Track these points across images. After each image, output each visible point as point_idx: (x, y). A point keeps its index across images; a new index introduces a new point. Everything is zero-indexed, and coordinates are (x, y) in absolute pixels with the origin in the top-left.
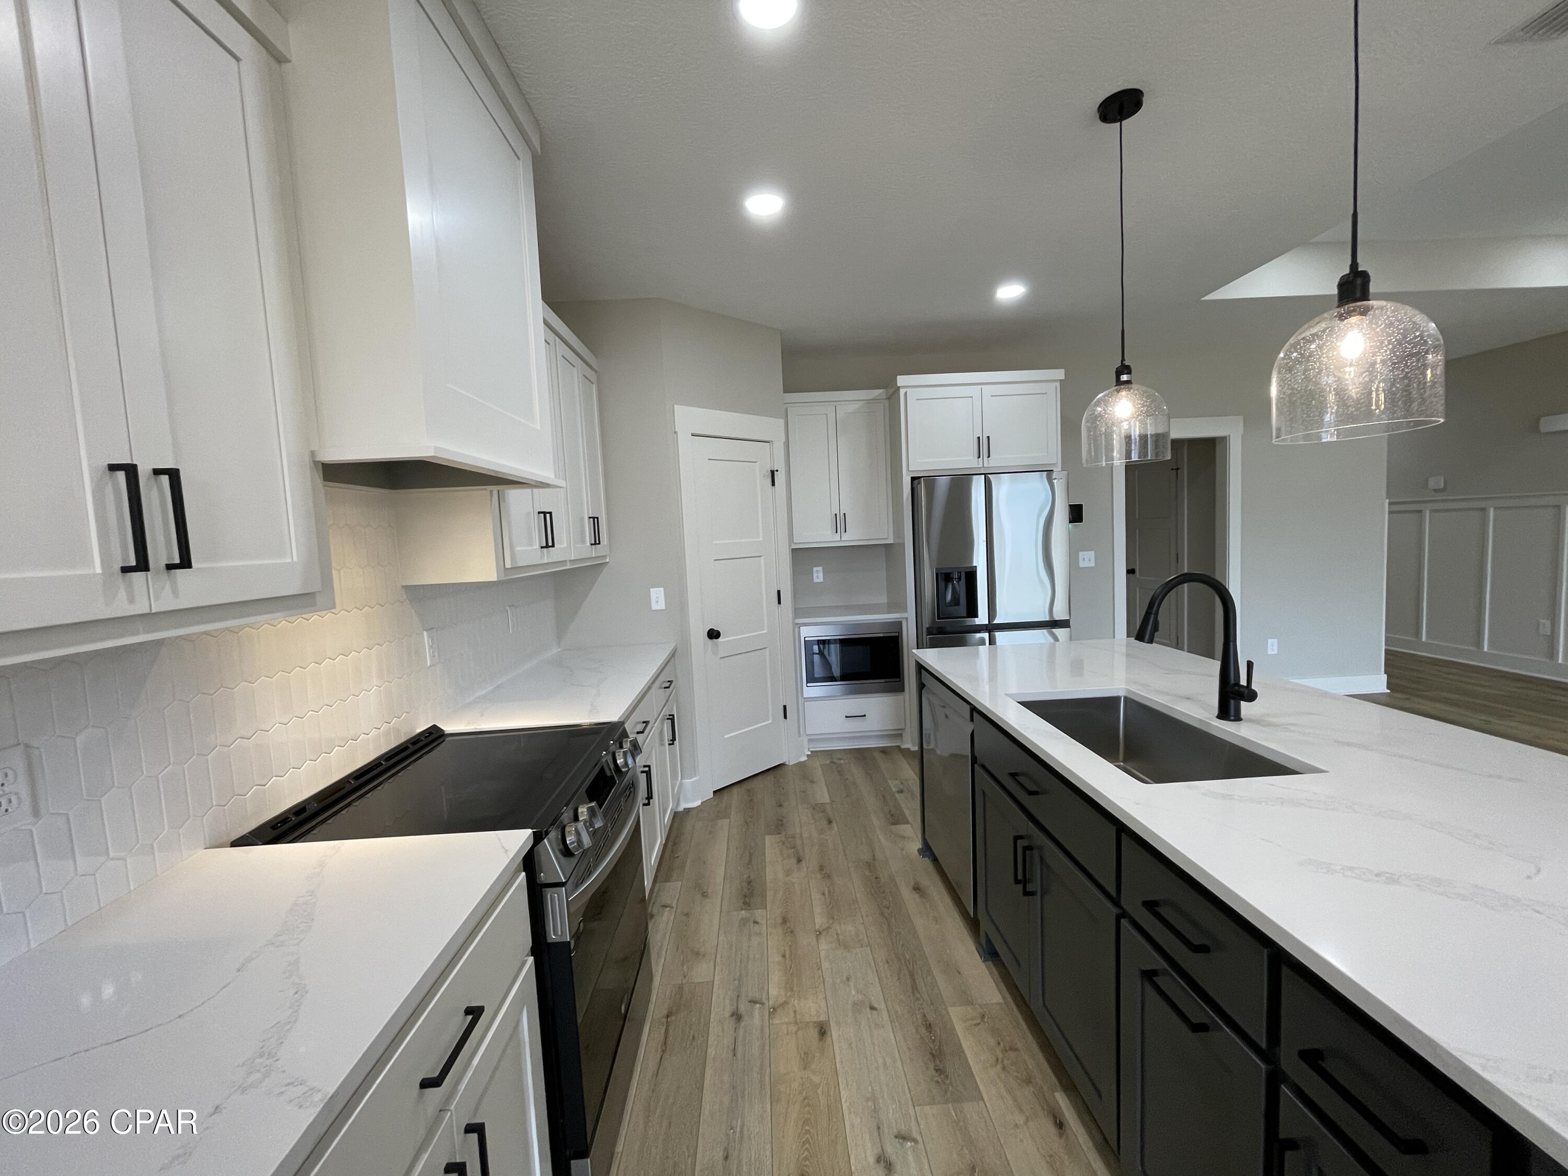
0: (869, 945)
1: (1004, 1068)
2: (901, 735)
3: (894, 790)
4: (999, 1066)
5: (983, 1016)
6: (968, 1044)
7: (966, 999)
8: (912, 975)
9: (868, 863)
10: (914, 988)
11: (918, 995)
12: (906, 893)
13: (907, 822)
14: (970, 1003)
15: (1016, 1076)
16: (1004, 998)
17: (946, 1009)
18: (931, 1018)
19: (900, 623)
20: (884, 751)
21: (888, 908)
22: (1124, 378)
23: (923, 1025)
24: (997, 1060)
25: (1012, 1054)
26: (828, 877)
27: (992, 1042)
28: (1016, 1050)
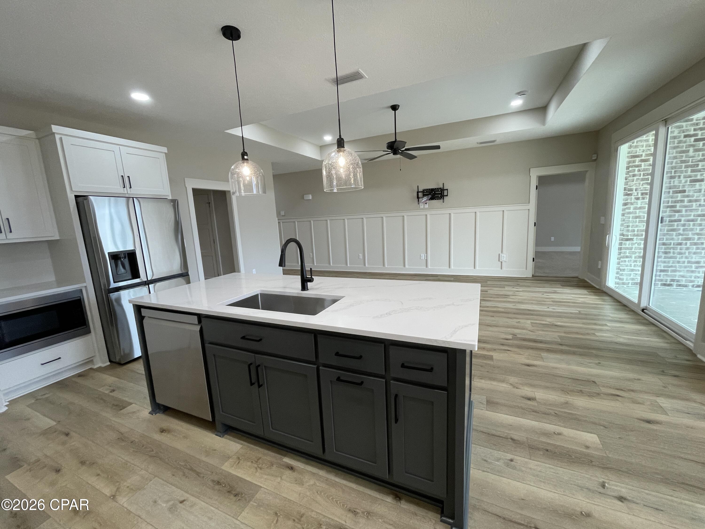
0: (155, 476)
1: (261, 469)
2: (92, 360)
3: (107, 392)
4: (259, 470)
5: (239, 458)
6: (240, 473)
7: (226, 458)
8: (191, 469)
9: (119, 438)
10: (198, 474)
11: (202, 475)
12: (157, 437)
13: (131, 404)
14: (229, 458)
15: (267, 467)
16: (242, 444)
17: (221, 469)
18: (216, 478)
19: (81, 291)
20: (80, 375)
21: (153, 451)
22: (246, 157)
23: (215, 485)
24: (256, 468)
25: (260, 461)
26: (92, 464)
27: (249, 464)
28: (260, 458)
